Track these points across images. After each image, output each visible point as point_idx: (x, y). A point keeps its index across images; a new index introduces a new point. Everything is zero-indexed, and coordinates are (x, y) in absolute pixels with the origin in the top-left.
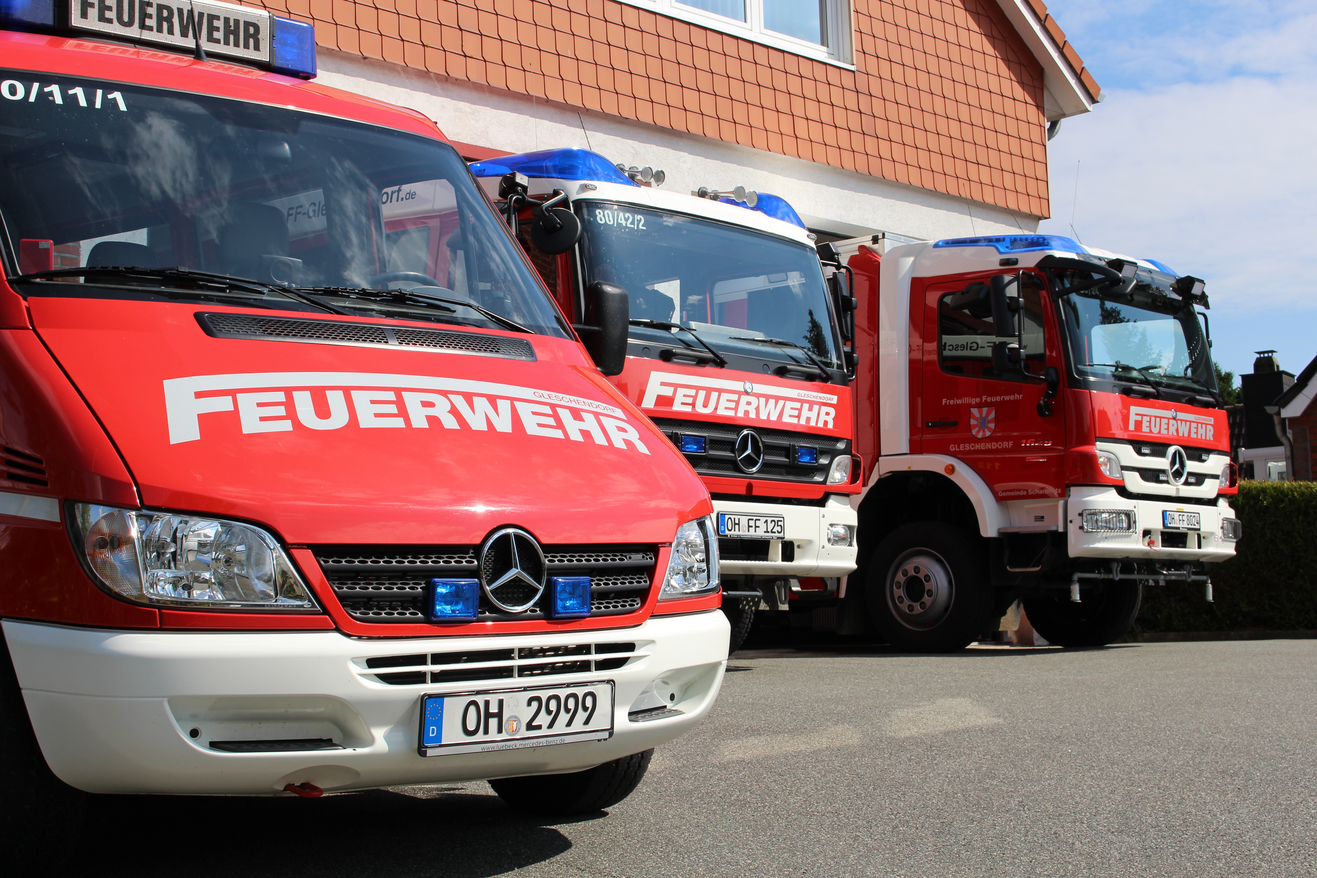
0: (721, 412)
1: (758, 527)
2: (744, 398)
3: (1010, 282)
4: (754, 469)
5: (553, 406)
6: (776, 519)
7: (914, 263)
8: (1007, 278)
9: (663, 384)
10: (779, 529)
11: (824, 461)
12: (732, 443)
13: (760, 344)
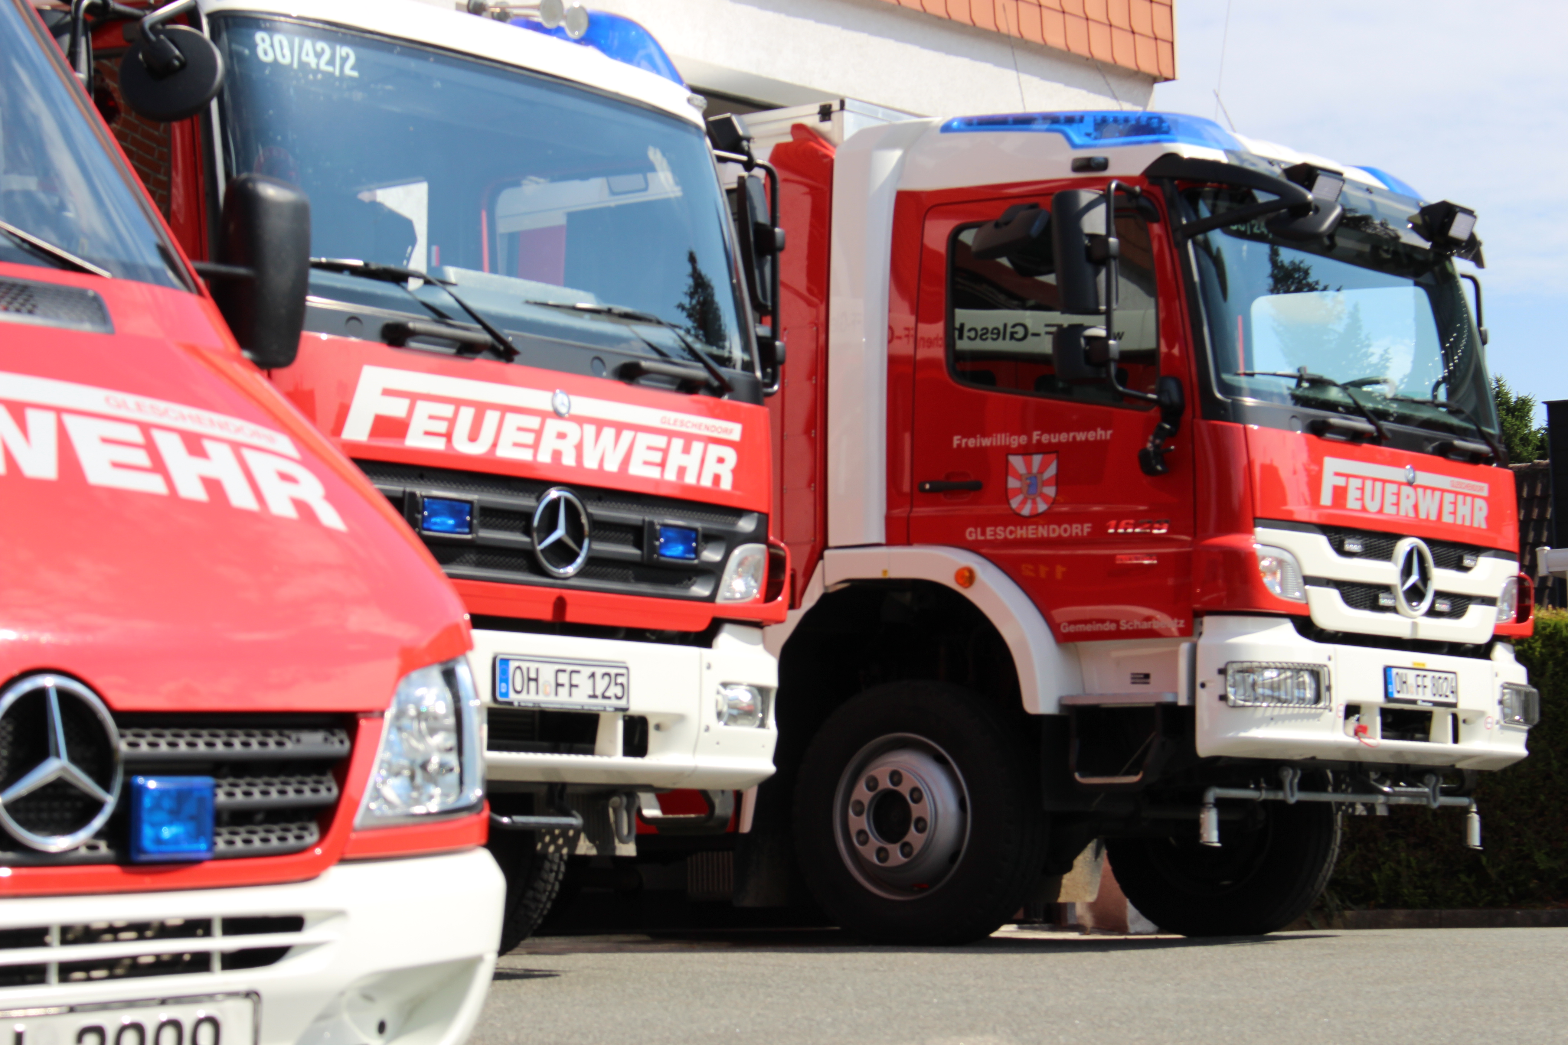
0: (506, 452)
1: (576, 686)
2: (553, 426)
3: (1091, 205)
4: (570, 570)
5: (145, 428)
6: (613, 671)
7: (902, 161)
8: (1086, 196)
9: (387, 392)
10: (618, 691)
11: (711, 555)
12: (527, 516)
13: (587, 316)
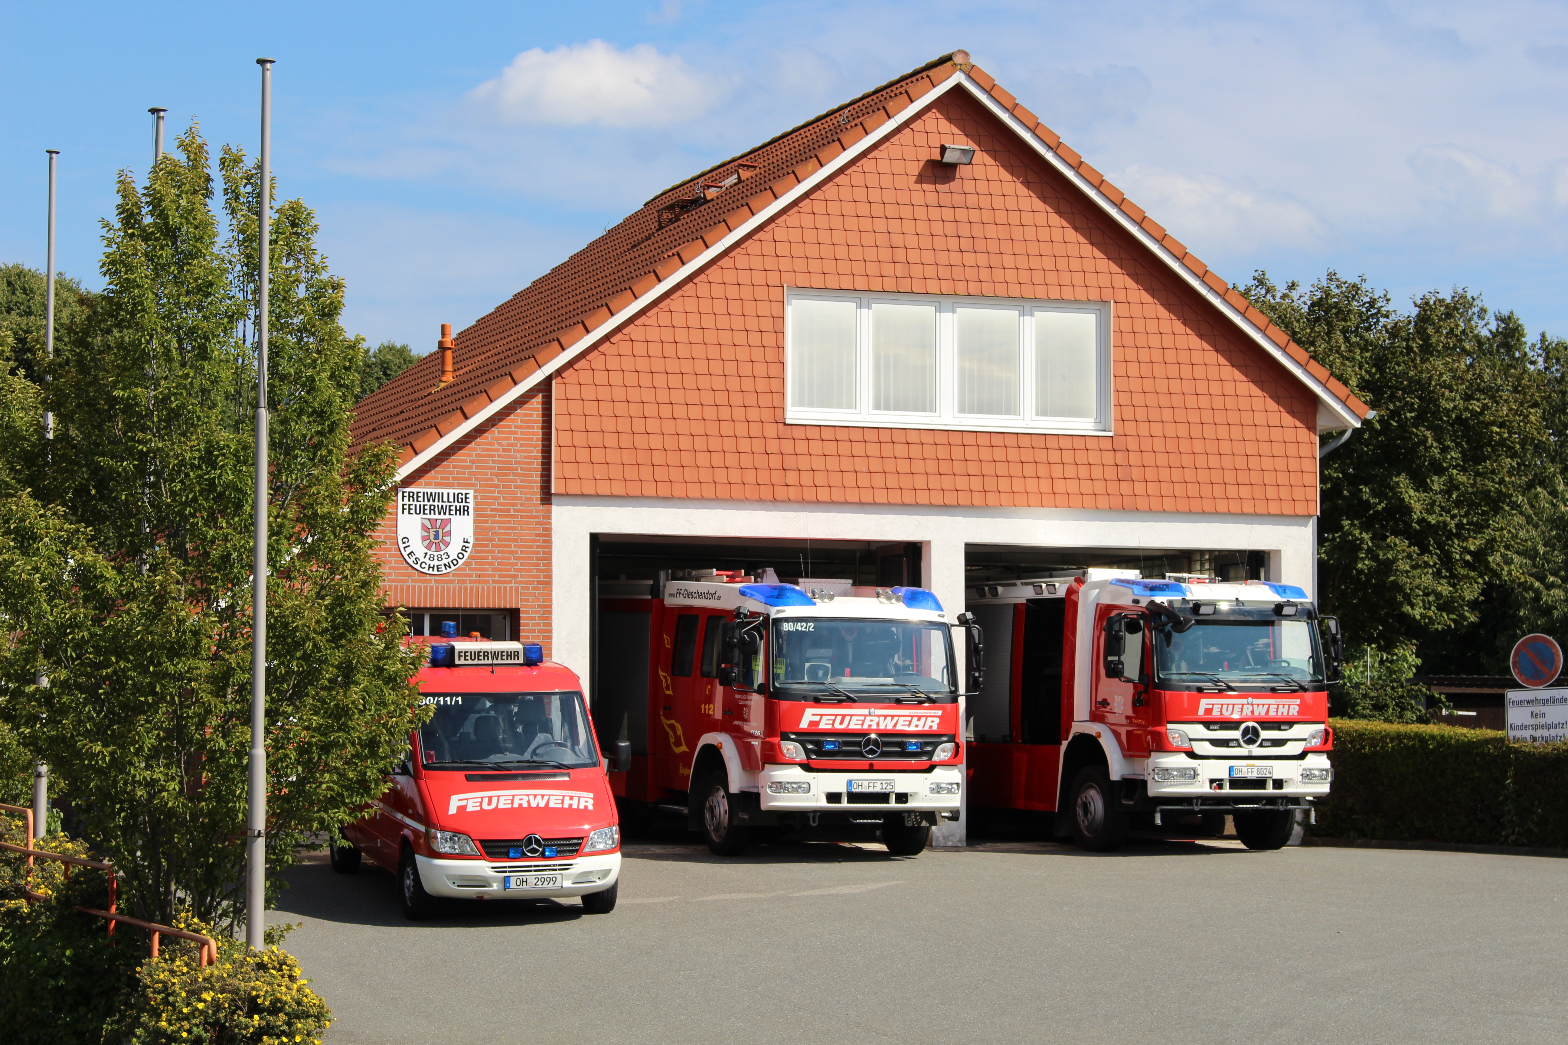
1: (876, 786)
4: (875, 756)
6: (892, 782)
7: (1098, 594)
9: (814, 715)
10: (895, 787)
11: (929, 748)
12: (860, 743)
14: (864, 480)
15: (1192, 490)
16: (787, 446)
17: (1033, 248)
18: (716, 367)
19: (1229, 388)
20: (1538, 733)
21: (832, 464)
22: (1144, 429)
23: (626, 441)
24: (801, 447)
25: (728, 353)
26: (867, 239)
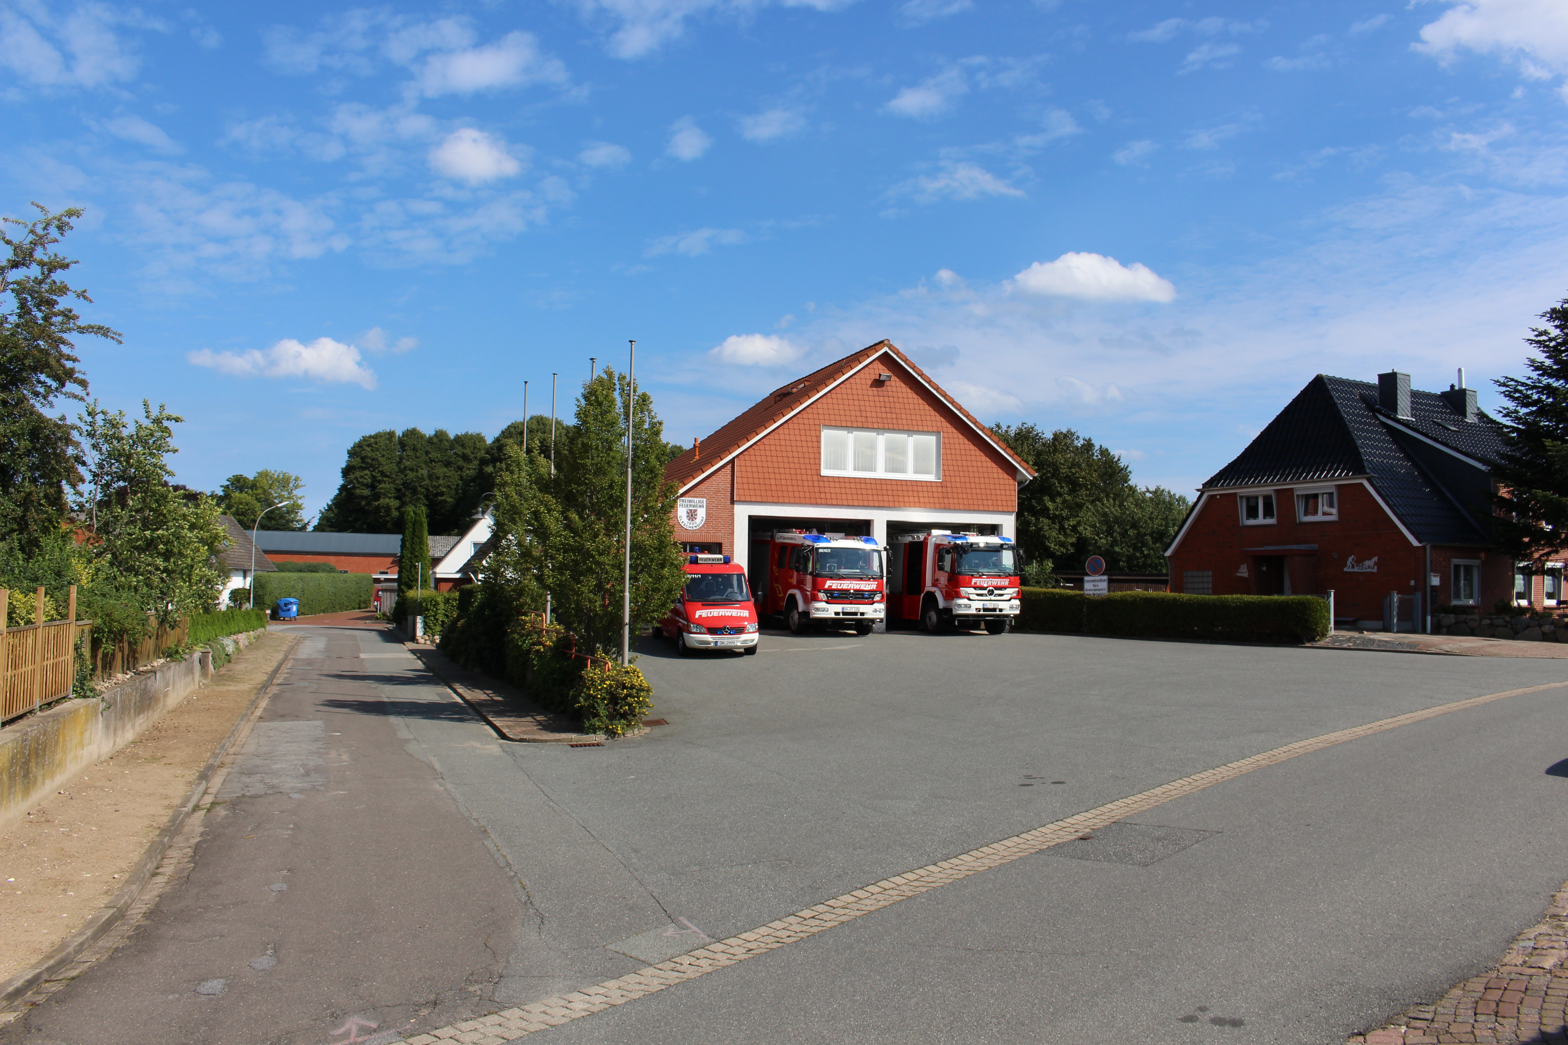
6: (858, 608)
11: (873, 596)
14: (849, 497)
15: (971, 502)
16: (821, 484)
17: (913, 412)
18: (795, 455)
19: (984, 464)
20: (1096, 592)
21: (838, 491)
22: (953, 479)
23: (762, 481)
24: (827, 484)
25: (800, 449)
26: (852, 408)
